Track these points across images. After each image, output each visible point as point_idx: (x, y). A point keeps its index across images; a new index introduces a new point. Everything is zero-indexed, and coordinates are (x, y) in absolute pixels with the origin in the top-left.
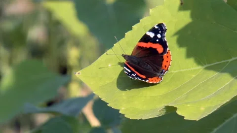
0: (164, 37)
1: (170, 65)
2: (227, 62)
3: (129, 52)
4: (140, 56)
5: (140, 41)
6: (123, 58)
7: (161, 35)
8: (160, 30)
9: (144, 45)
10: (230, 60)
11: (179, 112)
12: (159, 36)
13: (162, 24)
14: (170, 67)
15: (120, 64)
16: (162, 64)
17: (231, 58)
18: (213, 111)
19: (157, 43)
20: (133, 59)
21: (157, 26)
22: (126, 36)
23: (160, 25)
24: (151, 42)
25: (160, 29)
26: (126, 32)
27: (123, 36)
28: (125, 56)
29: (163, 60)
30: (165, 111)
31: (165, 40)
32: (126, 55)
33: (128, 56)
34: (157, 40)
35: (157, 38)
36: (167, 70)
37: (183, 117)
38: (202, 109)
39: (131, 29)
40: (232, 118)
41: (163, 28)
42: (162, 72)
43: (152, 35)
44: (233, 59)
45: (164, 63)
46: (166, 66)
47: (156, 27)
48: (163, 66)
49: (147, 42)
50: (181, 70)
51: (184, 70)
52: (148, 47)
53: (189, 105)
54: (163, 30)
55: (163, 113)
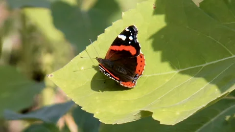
0: (136, 38)
1: (143, 70)
2: (201, 67)
3: (103, 56)
4: (114, 60)
5: (112, 45)
6: (97, 61)
7: (133, 37)
8: (131, 33)
9: (117, 48)
10: (204, 65)
11: (155, 117)
12: (131, 38)
13: (133, 26)
14: (143, 71)
15: (94, 67)
16: (135, 69)
17: (205, 63)
18: (189, 116)
19: (129, 45)
20: (106, 63)
21: (128, 28)
22: (98, 39)
23: (131, 28)
24: (123, 45)
25: (131, 31)
26: (98, 35)
27: (96, 39)
28: (99, 60)
29: (137, 64)
30: (140, 116)
31: (138, 41)
32: (101, 59)
33: (103, 59)
34: (130, 43)
35: (130, 40)
36: (141, 74)
37: (159, 122)
38: (178, 113)
39: (103, 32)
40: (209, 123)
41: (134, 30)
42: (136, 76)
43: (124, 38)
44: (207, 64)
45: (138, 68)
46: (139, 71)
47: (128, 30)
48: (137, 70)
49: (119, 45)
50: (155, 74)
51: (158, 74)
52: (121, 50)
53: (164, 110)
54: (134, 32)
55: (139, 117)
